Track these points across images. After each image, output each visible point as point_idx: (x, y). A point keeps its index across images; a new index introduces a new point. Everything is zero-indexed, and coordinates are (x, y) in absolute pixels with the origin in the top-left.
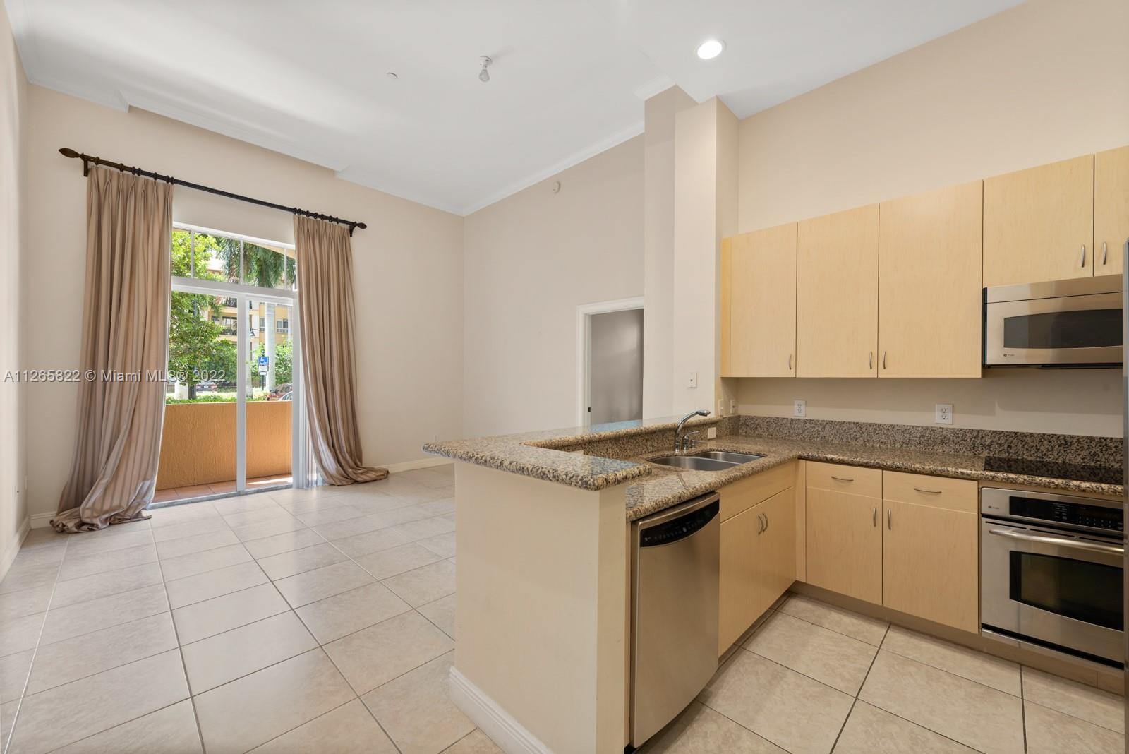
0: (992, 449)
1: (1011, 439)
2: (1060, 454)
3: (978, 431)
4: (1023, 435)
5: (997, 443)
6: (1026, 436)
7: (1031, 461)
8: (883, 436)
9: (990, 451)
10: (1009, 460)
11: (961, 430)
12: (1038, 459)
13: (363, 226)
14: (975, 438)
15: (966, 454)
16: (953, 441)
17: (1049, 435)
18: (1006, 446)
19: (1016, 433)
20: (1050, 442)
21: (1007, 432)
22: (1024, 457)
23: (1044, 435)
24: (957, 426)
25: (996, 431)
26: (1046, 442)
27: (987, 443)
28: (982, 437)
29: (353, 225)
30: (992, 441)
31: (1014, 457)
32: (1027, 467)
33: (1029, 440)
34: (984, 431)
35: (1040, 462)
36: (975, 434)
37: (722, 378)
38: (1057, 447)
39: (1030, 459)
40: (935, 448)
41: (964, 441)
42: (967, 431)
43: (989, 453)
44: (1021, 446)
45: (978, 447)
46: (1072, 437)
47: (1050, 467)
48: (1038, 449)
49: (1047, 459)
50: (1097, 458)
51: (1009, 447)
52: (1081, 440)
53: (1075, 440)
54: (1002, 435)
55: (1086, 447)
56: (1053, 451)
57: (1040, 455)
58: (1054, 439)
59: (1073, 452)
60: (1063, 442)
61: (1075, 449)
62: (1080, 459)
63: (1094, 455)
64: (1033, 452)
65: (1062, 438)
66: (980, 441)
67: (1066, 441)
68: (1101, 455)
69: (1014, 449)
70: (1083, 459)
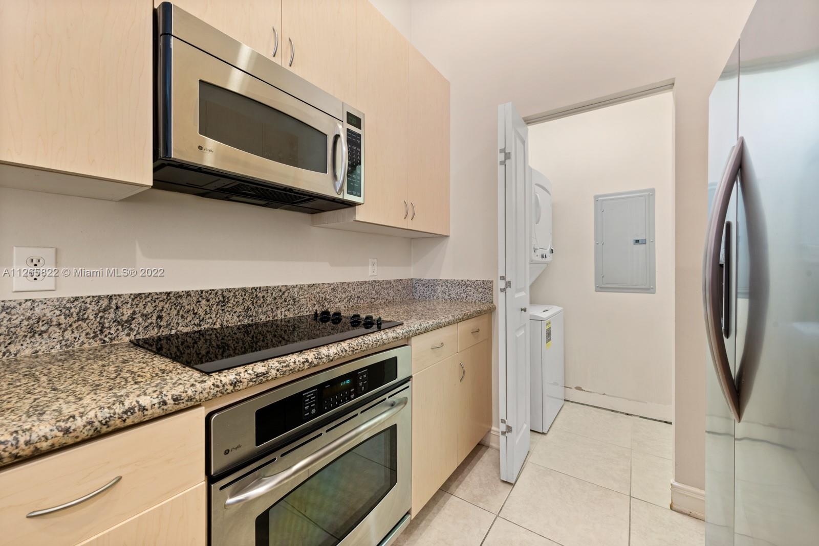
0: (133, 326)
1: (162, 304)
2: (218, 316)
3: (110, 298)
4: (178, 296)
5: (143, 315)
6: (180, 297)
7: (187, 333)
9: (131, 329)
10: (159, 339)
11: (76, 299)
12: (196, 329)
14: (104, 311)
15: (86, 346)
16: (59, 324)
17: (207, 292)
18: (154, 318)
19: (168, 294)
20: (208, 301)
21: (156, 294)
22: (179, 328)
23: (202, 291)
24: (67, 292)
25: (139, 294)
26: (204, 302)
27: (125, 318)
28: (117, 308)
30: (134, 313)
31: (165, 332)
32: (182, 343)
33: (184, 301)
34: (120, 296)
35: (199, 332)
36: (104, 303)
38: (215, 306)
39: (185, 330)
40: (12, 348)
41: (84, 320)
42: (88, 300)
43: (128, 335)
44: (175, 312)
45: (110, 328)
46: (229, 291)
47: (208, 337)
48: (195, 314)
49: (205, 326)
50: (250, 313)
51: (160, 317)
52: (237, 293)
53: (232, 294)
54: (149, 299)
55: (241, 302)
56: (210, 313)
57: (197, 321)
58: (212, 296)
59: (230, 309)
60: (221, 299)
61: (231, 305)
62: (235, 317)
63: (248, 309)
64: (189, 319)
65: (220, 293)
66: (112, 315)
67: (224, 297)
68: (253, 309)
69: (166, 318)
70: (238, 317)
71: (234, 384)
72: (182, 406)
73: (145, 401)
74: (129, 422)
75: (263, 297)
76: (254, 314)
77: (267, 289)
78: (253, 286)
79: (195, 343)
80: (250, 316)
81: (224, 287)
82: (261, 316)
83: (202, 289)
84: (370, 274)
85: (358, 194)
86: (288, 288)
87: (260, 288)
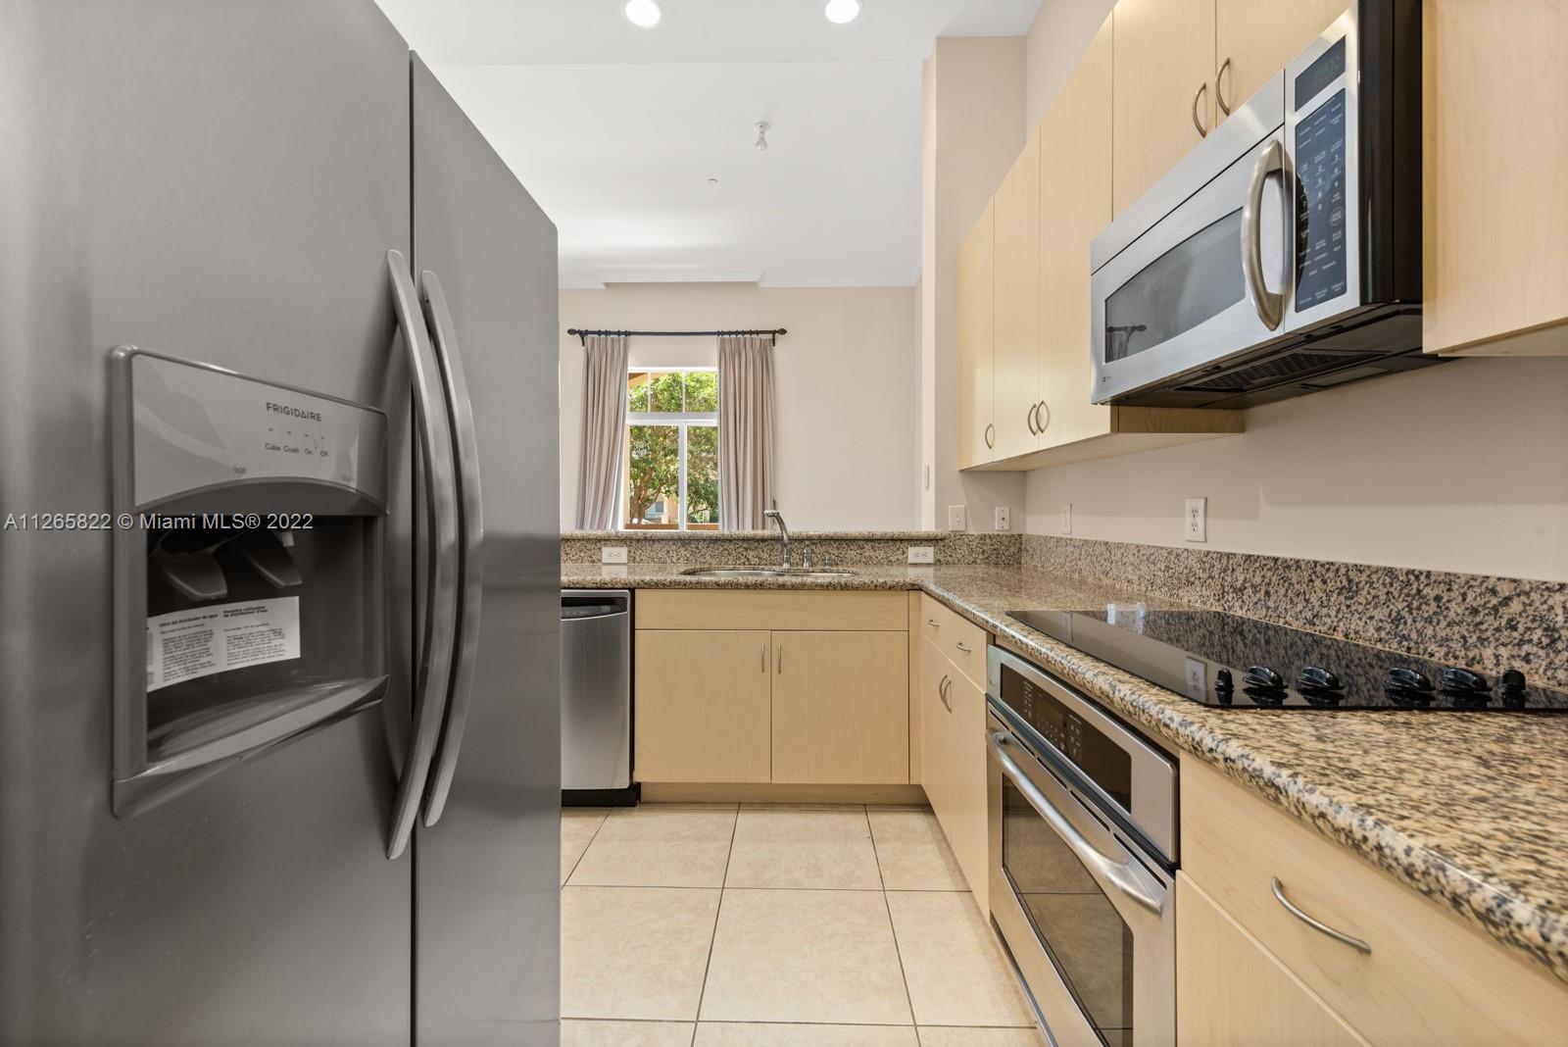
0: (1244, 597)
1: (1269, 573)
2: (1340, 616)
3: (1229, 556)
4: (1287, 565)
5: (1252, 586)
6: (1289, 567)
8: (1130, 568)
9: (1243, 601)
10: (1267, 627)
13: (783, 332)
14: (1225, 571)
16: (1200, 578)
17: (1323, 566)
18: (1263, 592)
19: (1276, 560)
20: (1324, 582)
23: (1316, 563)
24: (1218, 545)
25: (1250, 556)
26: (1318, 583)
27: (1238, 584)
28: (1233, 570)
29: (774, 332)
30: (1246, 579)
33: (1294, 576)
34: (1235, 555)
36: (1225, 562)
38: (1335, 595)
40: (1181, 593)
41: (1212, 577)
42: (1215, 556)
44: (1283, 591)
46: (1359, 569)
47: (1325, 651)
48: (1307, 601)
49: (1320, 629)
50: (1403, 630)
51: (1267, 593)
52: (1374, 578)
53: (1364, 577)
54: (1257, 565)
55: (1383, 598)
56: (1328, 607)
57: (1309, 615)
58: (1331, 574)
59: (1361, 608)
60: (1345, 583)
61: (1364, 602)
62: (1372, 630)
63: (1398, 620)
64: (1299, 607)
65: (1343, 571)
66: (1229, 579)
67: (1350, 581)
68: (1410, 621)
69: (1273, 598)
70: (1378, 629)
75: (1438, 598)
76: (1414, 636)
77: (1449, 580)
78: (1412, 567)
79: (1306, 653)
80: (1405, 638)
81: (1351, 560)
82: (1432, 648)
85: (1337, 287)
87: (1429, 574)
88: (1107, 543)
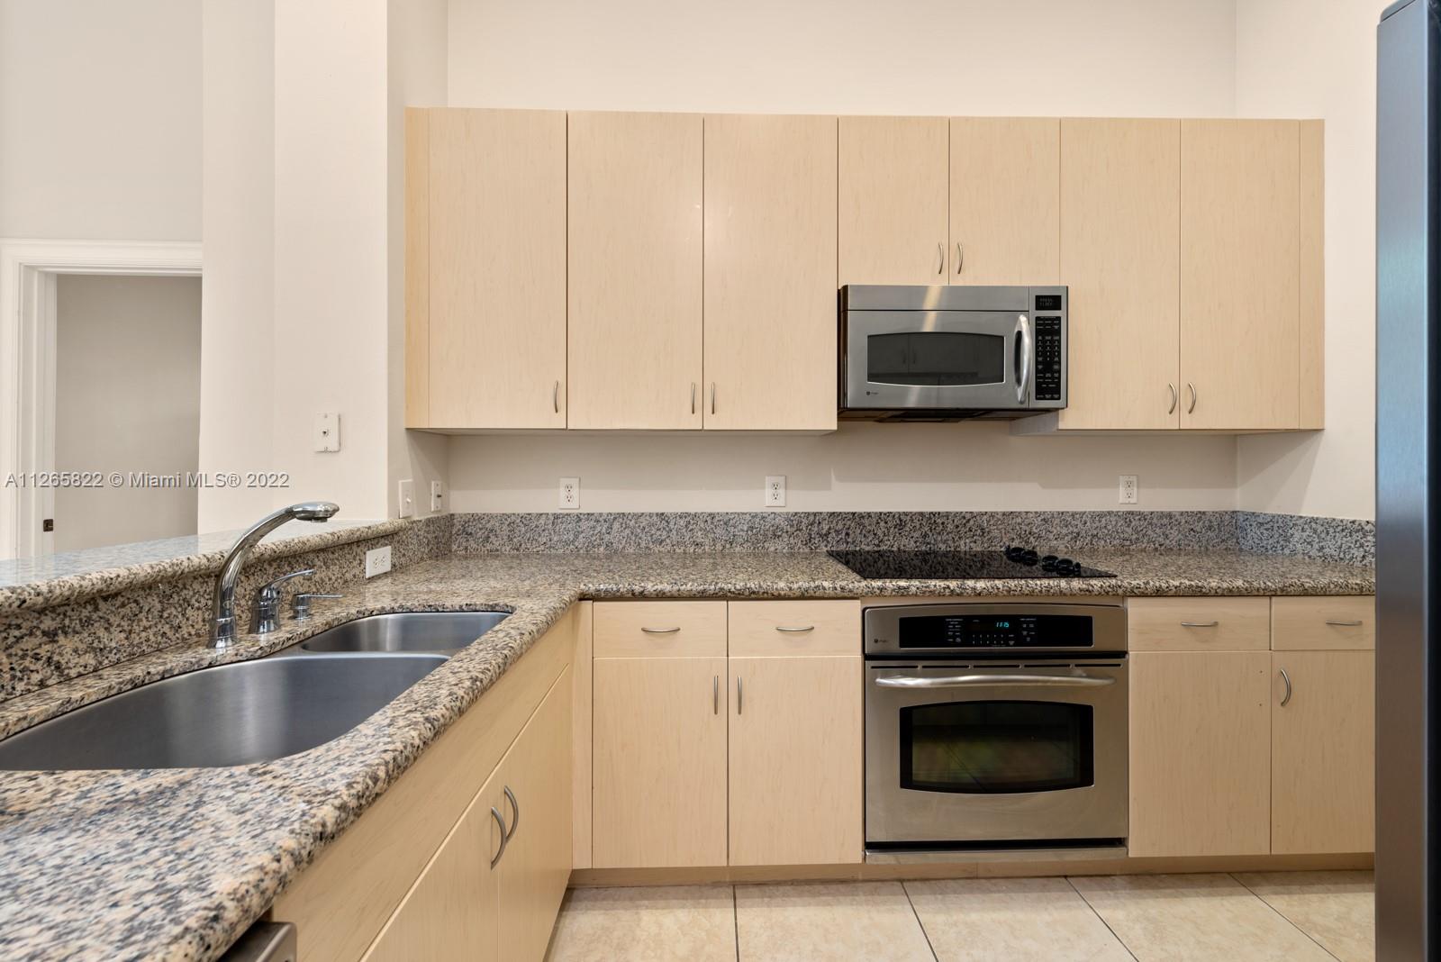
0: (829, 540)
1: (849, 522)
2: (895, 539)
3: (815, 514)
4: (862, 516)
5: (836, 531)
6: (863, 517)
7: (868, 552)
8: (699, 533)
9: (828, 542)
10: (847, 553)
11: (796, 514)
12: (876, 549)
14: (811, 525)
15: (801, 550)
16: (787, 532)
17: (885, 514)
18: (844, 534)
19: (854, 514)
20: (886, 523)
21: (845, 513)
22: (863, 546)
23: (881, 513)
24: (792, 508)
25: (834, 513)
26: (882, 524)
27: (824, 532)
28: (819, 523)
30: (830, 528)
31: (852, 548)
32: (865, 561)
33: (866, 522)
34: (821, 513)
35: (877, 552)
36: (811, 518)
37: (408, 429)
38: (892, 529)
39: (867, 548)
40: (766, 545)
41: (800, 530)
42: (803, 516)
43: (826, 546)
44: (859, 531)
45: (815, 539)
46: (906, 514)
47: (887, 559)
48: (875, 534)
49: (883, 548)
50: (928, 540)
51: (847, 534)
52: (914, 517)
53: (909, 518)
54: (840, 518)
55: (918, 527)
56: (889, 535)
57: (876, 542)
58: (890, 518)
59: (907, 533)
60: (898, 522)
61: (908, 529)
62: (912, 543)
63: (925, 536)
64: (870, 539)
65: (897, 516)
66: (816, 529)
67: (901, 521)
68: (931, 535)
69: (851, 536)
70: (915, 542)
71: (881, 589)
72: (846, 594)
73: (826, 584)
74: (817, 594)
75: (943, 523)
76: (933, 542)
77: (947, 515)
78: (931, 511)
79: (875, 562)
80: (928, 543)
81: (901, 510)
82: (940, 545)
83: (881, 511)
84: (1121, 501)
85: (1056, 396)
86: (973, 515)
87: (939, 513)
88: (662, 514)
